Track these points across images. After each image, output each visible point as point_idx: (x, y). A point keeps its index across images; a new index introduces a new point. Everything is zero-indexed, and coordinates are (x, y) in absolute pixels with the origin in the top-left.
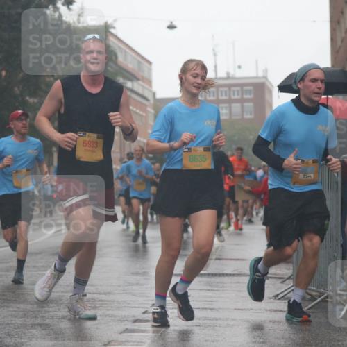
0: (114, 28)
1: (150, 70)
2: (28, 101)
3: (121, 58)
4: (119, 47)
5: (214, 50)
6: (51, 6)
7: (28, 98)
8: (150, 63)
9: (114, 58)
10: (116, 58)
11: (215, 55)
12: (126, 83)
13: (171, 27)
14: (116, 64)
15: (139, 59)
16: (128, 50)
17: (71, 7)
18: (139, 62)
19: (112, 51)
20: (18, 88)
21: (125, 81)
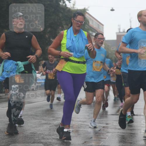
0: (88, 10)
1: (103, 28)
2: (51, 40)
3: (91, 23)
4: (90, 18)
5: (130, 20)
6: (62, 1)
7: (51, 39)
8: (103, 25)
9: (88, 23)
10: (89, 23)
11: (131, 22)
12: (93, 34)
13: (112, 10)
14: (89, 26)
15: (99, 23)
16: (93, 20)
17: (70, 1)
18: (98, 25)
19: (87, 20)
20: (48, 35)
21: (92, 33)
